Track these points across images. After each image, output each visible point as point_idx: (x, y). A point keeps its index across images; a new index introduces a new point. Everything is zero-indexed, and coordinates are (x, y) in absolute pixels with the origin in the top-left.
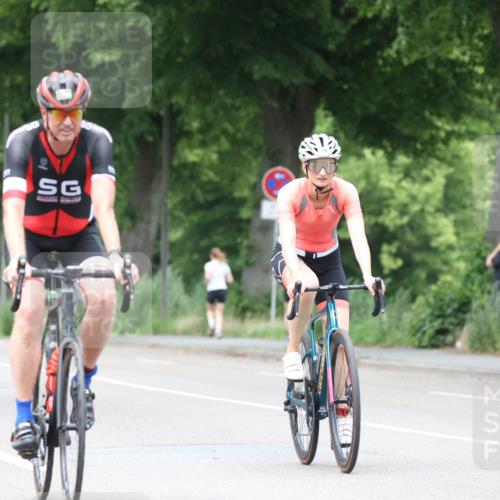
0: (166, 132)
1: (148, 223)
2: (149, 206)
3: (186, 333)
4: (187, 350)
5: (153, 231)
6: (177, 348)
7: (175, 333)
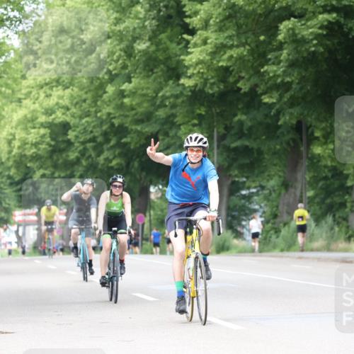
0: (304, 138)
1: (295, 188)
2: (296, 180)
3: (318, 250)
4: (319, 259)
5: (298, 193)
6: (313, 259)
7: (312, 250)
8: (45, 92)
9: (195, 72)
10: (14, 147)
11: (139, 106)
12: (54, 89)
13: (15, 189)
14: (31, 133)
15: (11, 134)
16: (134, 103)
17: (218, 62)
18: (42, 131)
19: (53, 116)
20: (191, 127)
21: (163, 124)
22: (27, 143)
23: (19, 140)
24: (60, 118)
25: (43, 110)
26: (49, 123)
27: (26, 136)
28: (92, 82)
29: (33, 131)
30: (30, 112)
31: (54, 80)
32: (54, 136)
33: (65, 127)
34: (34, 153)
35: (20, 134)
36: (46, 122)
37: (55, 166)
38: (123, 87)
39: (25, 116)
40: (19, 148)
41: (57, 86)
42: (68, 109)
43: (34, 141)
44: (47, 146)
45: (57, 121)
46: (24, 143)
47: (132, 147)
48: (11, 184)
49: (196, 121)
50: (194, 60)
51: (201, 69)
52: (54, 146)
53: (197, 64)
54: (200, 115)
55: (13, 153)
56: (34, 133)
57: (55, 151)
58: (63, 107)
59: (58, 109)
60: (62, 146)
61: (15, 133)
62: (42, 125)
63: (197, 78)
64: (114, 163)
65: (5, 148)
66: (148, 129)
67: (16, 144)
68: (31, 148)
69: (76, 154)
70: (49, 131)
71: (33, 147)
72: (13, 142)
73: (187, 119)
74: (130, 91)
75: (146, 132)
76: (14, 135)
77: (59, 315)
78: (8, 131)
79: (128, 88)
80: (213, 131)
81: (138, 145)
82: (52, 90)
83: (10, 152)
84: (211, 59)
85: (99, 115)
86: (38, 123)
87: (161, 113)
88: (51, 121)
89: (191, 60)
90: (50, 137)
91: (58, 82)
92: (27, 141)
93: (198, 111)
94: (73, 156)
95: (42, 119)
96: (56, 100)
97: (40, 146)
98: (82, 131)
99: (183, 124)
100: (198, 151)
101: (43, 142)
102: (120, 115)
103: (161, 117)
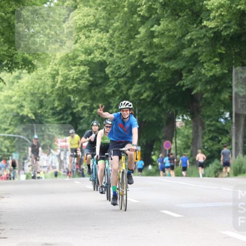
8: (84, 34)
9: (217, 14)
10: (57, 81)
11: (167, 46)
12: (92, 31)
13: (57, 118)
14: (72, 70)
15: (55, 70)
16: (162, 43)
17: (237, 5)
18: (82, 68)
19: (92, 56)
20: (212, 64)
21: (187, 62)
22: (69, 79)
23: (62, 75)
24: (98, 58)
25: (83, 50)
26: (88, 61)
27: (68, 73)
28: (126, 25)
29: (74, 68)
30: (71, 51)
31: (92, 24)
32: (92, 72)
33: (103, 65)
34: (74, 87)
35: (63, 71)
36: (85, 60)
37: (93, 99)
38: (153, 29)
39: (67, 55)
40: (61, 82)
41: (94, 29)
42: (105, 50)
43: (75, 77)
44: (86, 82)
45: (96, 60)
46: (66, 78)
47: (159, 81)
48: (54, 114)
49: (217, 59)
50: (216, 4)
51: (222, 11)
52: (92, 81)
53: (218, 8)
54: (220, 54)
55: (57, 87)
56: (75, 69)
57: (93, 85)
58: (101, 48)
59: (96, 50)
60: (99, 81)
61: (58, 70)
62: (82, 63)
63: (219, 20)
64: (145, 95)
65: (50, 82)
66: (174, 66)
67: (60, 79)
68: (72, 83)
69: (113, 88)
70: (88, 68)
71: (74, 83)
72: (57, 77)
73: (208, 58)
74: (159, 32)
75: (173, 68)
76: (57, 71)
77: (95, 229)
78: (52, 67)
79: (157, 30)
80: (232, 68)
81: (165, 80)
82: (90, 32)
83: (53, 86)
84: (230, 4)
85: (131, 53)
86: (78, 61)
87: (186, 52)
88: (90, 60)
89: (213, 4)
90: (89, 73)
91: (96, 25)
92: (68, 77)
93: (219, 51)
94: (109, 90)
95: (82, 57)
96: (95, 42)
97: (81, 81)
98: (117, 68)
99: (206, 62)
100: (126, 111)
101: (83, 78)
102: (150, 54)
103: (186, 56)
